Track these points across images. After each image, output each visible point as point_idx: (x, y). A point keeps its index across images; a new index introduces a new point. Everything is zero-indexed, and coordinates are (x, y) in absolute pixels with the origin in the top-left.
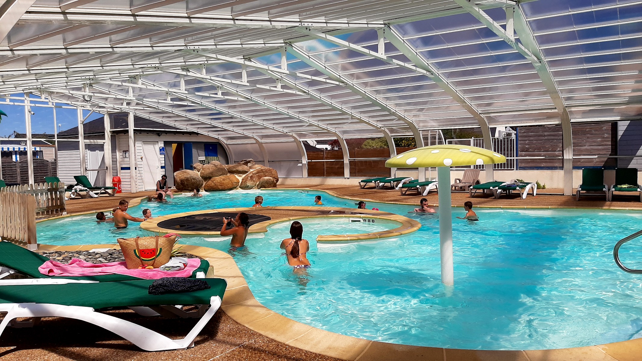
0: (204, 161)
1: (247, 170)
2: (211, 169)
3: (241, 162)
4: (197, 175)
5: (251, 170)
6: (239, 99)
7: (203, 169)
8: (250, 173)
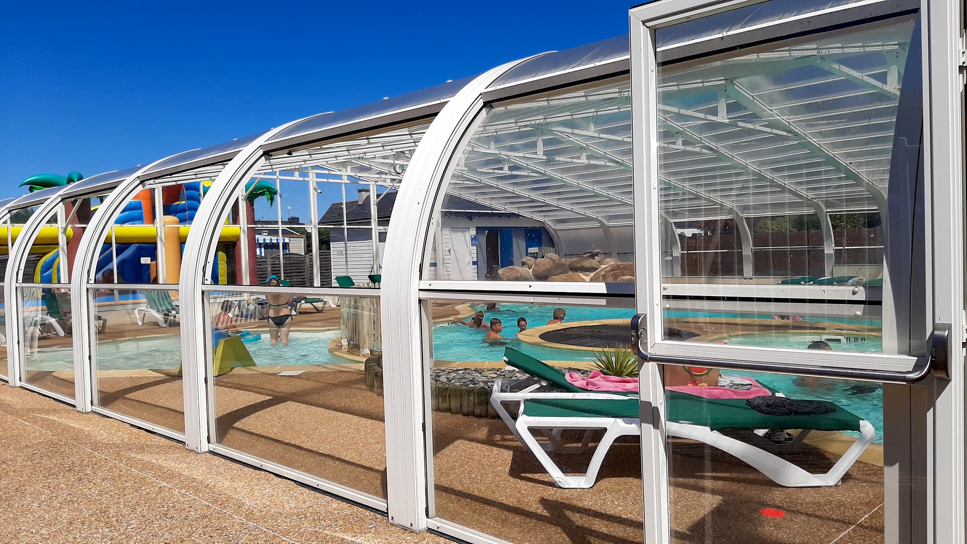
0: (537, 253)
1: (596, 267)
2: (546, 265)
3: (584, 254)
4: (529, 273)
5: (603, 267)
6: (608, 164)
7: (536, 265)
8: (601, 271)
